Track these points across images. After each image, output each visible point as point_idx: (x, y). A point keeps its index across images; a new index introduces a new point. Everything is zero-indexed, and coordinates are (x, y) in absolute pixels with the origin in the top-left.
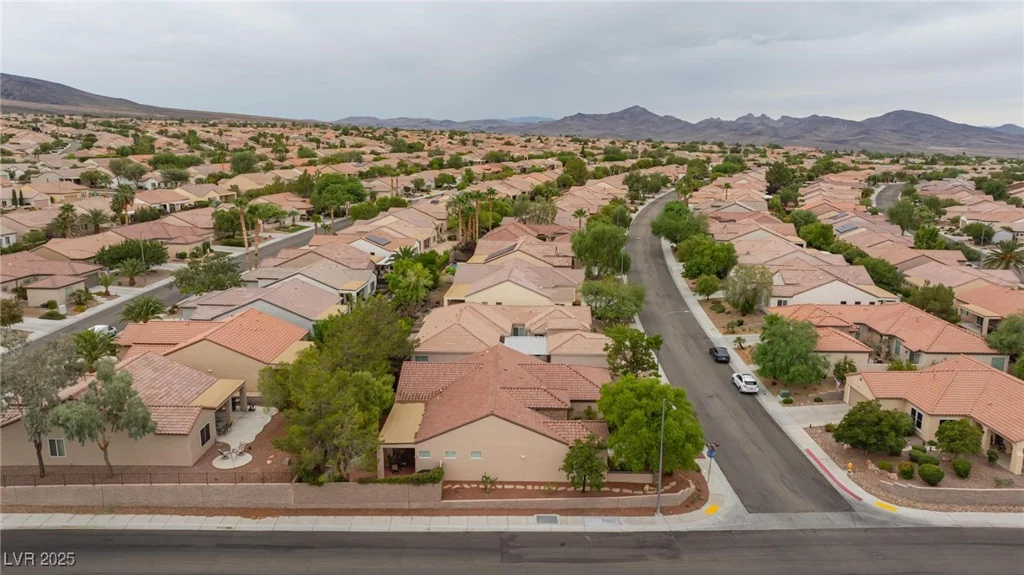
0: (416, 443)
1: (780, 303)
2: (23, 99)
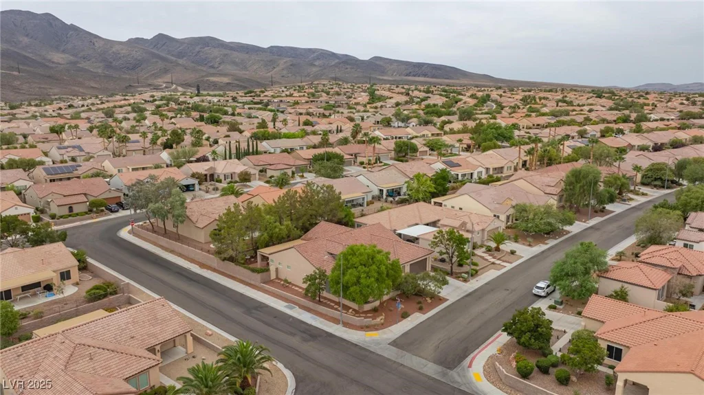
0: (269, 254)
1: (686, 246)
2: (432, 77)
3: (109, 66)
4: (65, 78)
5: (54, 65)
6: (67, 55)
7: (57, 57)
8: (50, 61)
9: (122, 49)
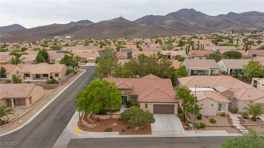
3: (208, 25)
4: (190, 29)
5: (189, 26)
6: (194, 22)
7: (192, 23)
8: (189, 24)
9: (214, 19)
